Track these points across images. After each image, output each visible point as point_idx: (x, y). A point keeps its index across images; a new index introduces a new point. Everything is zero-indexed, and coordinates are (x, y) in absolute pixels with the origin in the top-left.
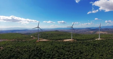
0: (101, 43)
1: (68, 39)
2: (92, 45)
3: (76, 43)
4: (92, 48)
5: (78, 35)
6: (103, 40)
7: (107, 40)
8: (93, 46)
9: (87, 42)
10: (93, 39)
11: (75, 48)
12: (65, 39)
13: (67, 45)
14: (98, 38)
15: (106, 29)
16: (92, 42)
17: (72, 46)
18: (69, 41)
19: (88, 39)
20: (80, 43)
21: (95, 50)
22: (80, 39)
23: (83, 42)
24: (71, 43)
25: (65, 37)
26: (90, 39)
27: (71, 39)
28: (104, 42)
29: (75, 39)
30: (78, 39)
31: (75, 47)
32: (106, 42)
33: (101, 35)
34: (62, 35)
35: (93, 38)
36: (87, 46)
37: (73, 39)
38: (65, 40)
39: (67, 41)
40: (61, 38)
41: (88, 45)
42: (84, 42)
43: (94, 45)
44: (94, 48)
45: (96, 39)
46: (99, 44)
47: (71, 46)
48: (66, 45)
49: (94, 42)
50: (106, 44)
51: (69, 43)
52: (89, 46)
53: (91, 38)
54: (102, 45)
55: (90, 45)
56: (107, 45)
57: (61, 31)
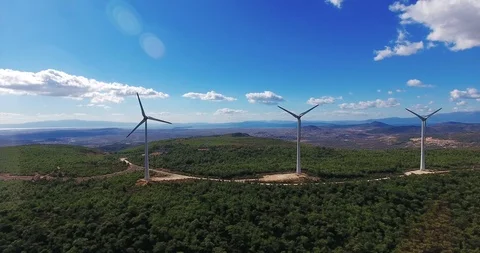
0: (428, 189)
1: (283, 171)
2: (387, 199)
3: (315, 192)
4: (389, 214)
5: (330, 153)
6: (437, 175)
7: (454, 178)
8: (391, 205)
9: (368, 184)
10: (393, 171)
11: (311, 216)
12: (269, 173)
13: (273, 200)
14: (418, 167)
15: (452, 127)
16: (389, 188)
17: (297, 204)
18: (285, 182)
19: (370, 172)
20: (334, 191)
21: (403, 223)
22: (337, 173)
23: (347, 185)
24: (294, 192)
25: (271, 161)
26: (382, 172)
27: (293, 170)
28: (443, 184)
29: (312, 172)
30: (326, 171)
31: (310, 210)
32: (454, 186)
33: (431, 152)
34: (258, 153)
35: (393, 166)
36: (365, 207)
37: (303, 170)
38: (268, 178)
39: (275, 182)
40: (253, 165)
41: (369, 202)
42: (353, 188)
43: (396, 202)
44: (398, 215)
45: (408, 174)
46: (423, 193)
47: (292, 206)
48: (268, 200)
49: (398, 184)
50: (452, 197)
51: (286, 190)
52: (377, 205)
53: (387, 168)
54: (435, 198)
55: (378, 201)
56: (457, 202)
57: (260, 136)
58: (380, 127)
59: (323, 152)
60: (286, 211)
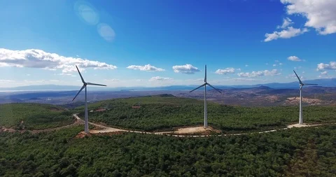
0: (307, 140)
1: (194, 125)
2: (275, 148)
3: (218, 143)
4: (278, 162)
5: (230, 109)
6: (313, 128)
7: (327, 130)
8: (279, 154)
9: (260, 136)
10: (278, 125)
11: (214, 164)
12: (182, 126)
13: (184, 150)
14: (297, 121)
15: (315, 89)
16: (277, 139)
17: (203, 154)
18: (194, 134)
19: (261, 126)
20: (233, 142)
21: (290, 169)
22: (236, 126)
23: (243, 136)
24: (201, 143)
25: (185, 117)
26: (269, 125)
27: (202, 124)
28: (318, 135)
29: (216, 125)
30: (227, 125)
31: (214, 159)
32: (327, 137)
33: (307, 109)
34: (177, 109)
35: (278, 121)
36: (258, 156)
37: (209, 124)
38: (182, 131)
39: (186, 134)
40: (171, 120)
41: (261, 151)
42: (248, 139)
43: (284, 151)
44: (285, 164)
45: (290, 127)
46: (303, 144)
47: (199, 155)
48: (181, 151)
49: (283, 136)
50: (327, 147)
51: (195, 141)
52: (268, 154)
53: (274, 122)
54: (313, 148)
55: (268, 151)
56: (330, 151)
57: (181, 96)
58: (266, 90)
59: (225, 109)
60: (194, 160)
